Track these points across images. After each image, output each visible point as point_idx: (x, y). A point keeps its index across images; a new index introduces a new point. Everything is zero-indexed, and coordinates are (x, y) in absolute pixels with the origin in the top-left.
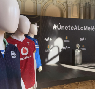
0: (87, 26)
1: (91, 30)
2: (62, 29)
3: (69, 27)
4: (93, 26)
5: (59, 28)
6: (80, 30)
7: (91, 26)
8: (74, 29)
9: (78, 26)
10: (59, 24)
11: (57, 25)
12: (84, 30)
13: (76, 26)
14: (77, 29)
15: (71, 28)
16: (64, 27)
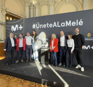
0: (70, 21)
1: (77, 25)
2: (40, 28)
3: (48, 24)
4: (81, 20)
5: (38, 27)
6: (60, 26)
7: (77, 21)
8: (53, 27)
9: (58, 22)
10: (38, 23)
11: (36, 25)
12: (66, 26)
13: (55, 23)
14: (56, 26)
15: (50, 26)
16: (42, 25)
